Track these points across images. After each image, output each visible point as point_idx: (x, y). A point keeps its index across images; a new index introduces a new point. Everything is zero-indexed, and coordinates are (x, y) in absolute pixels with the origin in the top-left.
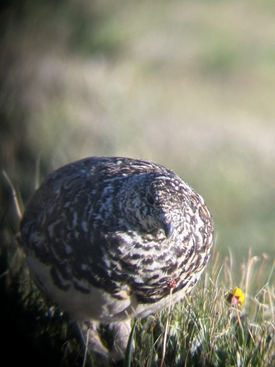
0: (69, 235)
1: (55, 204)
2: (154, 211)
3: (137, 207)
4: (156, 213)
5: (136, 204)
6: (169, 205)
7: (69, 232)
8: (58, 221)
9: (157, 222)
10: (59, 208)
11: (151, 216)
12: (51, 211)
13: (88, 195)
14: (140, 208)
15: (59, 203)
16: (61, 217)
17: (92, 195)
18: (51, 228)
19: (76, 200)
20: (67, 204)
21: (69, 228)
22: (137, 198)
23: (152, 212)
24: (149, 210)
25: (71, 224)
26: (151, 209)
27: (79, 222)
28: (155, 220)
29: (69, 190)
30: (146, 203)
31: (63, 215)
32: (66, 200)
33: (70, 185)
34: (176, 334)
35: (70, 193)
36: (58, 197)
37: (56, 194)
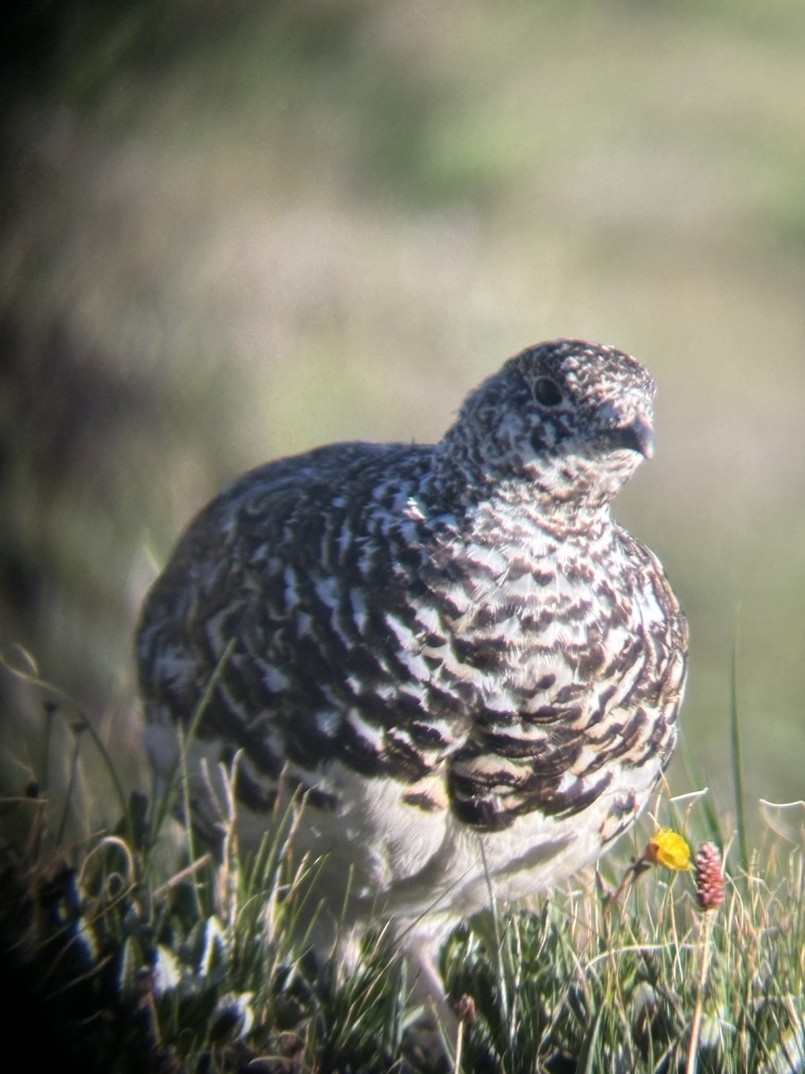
0: (278, 634)
1: (223, 563)
2: (576, 418)
3: (518, 439)
4: (584, 419)
5: (513, 433)
6: (613, 380)
7: (275, 625)
8: (235, 606)
9: (596, 442)
10: (236, 568)
11: (571, 439)
12: (211, 580)
13: (324, 514)
14: (528, 435)
15: (236, 556)
16: (246, 592)
17: (334, 510)
18: (215, 627)
19: (289, 535)
20: (261, 553)
21: (274, 616)
22: (509, 417)
23: (572, 425)
24: (557, 424)
25: (281, 604)
26: (564, 421)
27: (307, 589)
28: (587, 441)
29: (262, 517)
30: (539, 412)
31: (251, 583)
32: (254, 543)
33: (263, 506)
34: (719, 1040)
35: (265, 524)
36: (229, 540)
37: (224, 535)
